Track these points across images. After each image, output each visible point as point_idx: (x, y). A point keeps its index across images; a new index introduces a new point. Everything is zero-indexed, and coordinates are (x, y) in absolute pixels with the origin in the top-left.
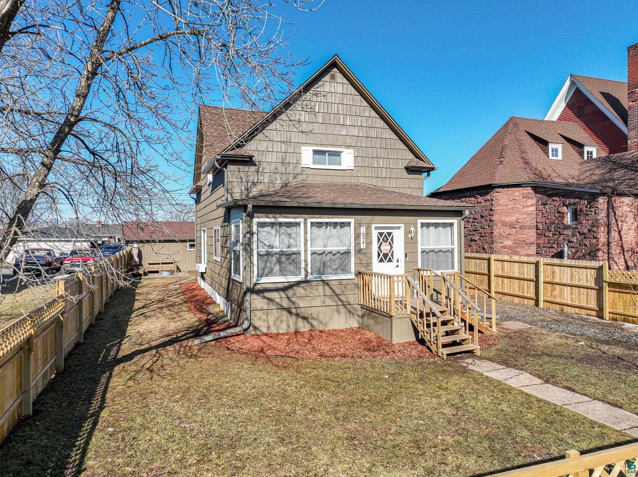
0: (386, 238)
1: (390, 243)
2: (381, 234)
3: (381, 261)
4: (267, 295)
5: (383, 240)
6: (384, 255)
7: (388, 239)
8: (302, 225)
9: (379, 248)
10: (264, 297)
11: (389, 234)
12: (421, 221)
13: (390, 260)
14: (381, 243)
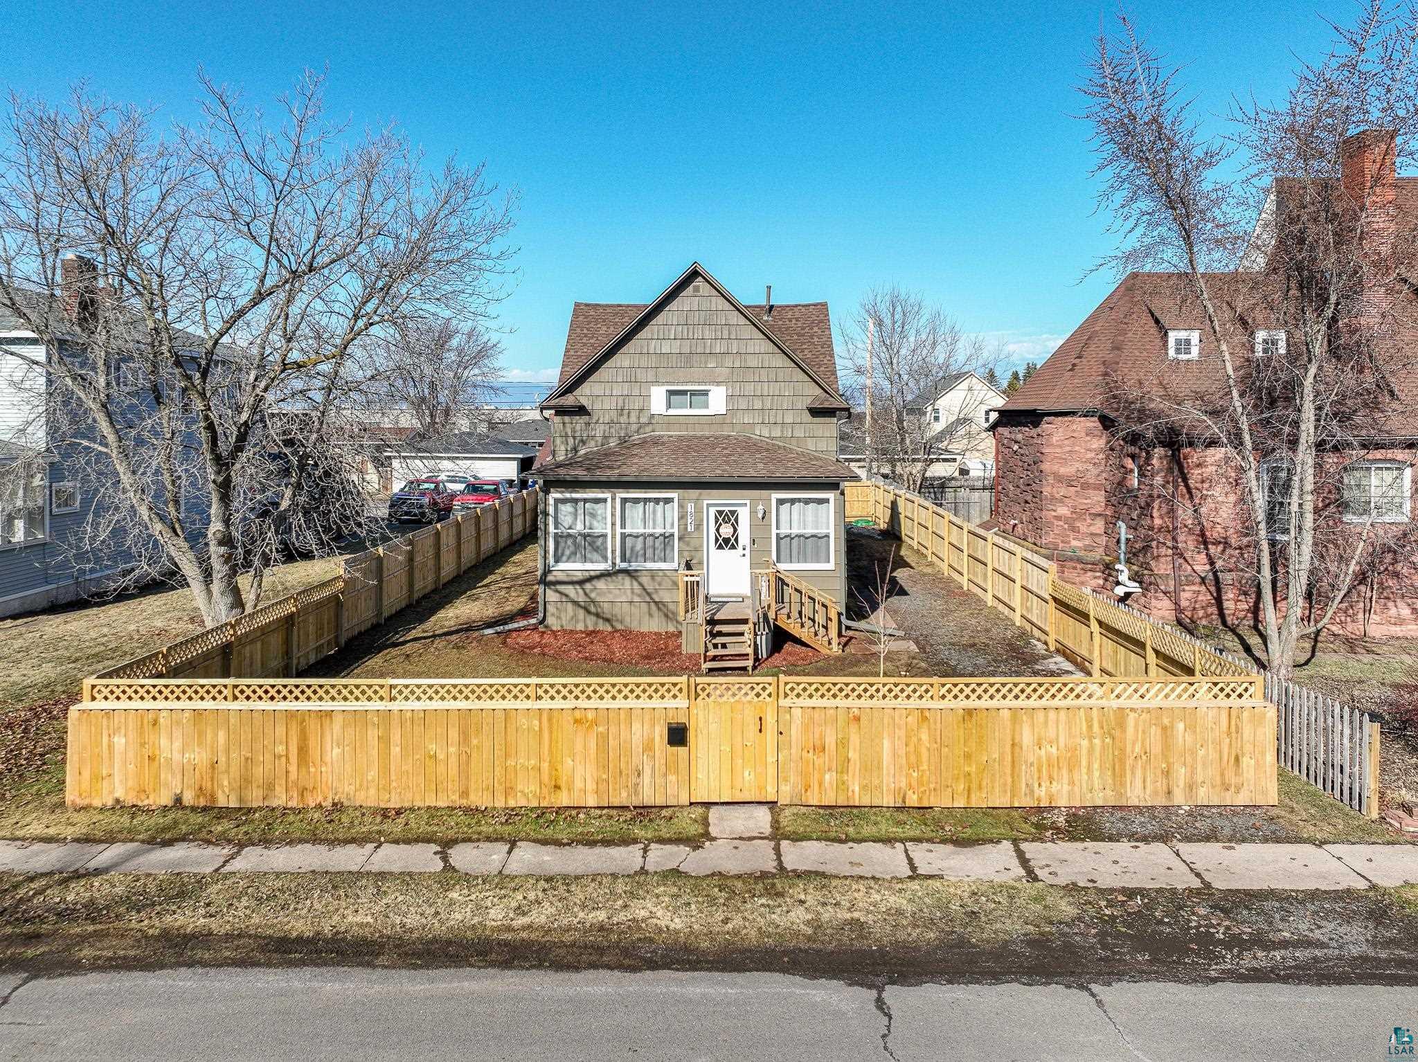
0: (726, 517)
1: (733, 525)
2: (720, 513)
3: (720, 547)
4: (559, 587)
5: (723, 520)
6: (724, 540)
7: (730, 520)
8: (609, 500)
9: (718, 530)
10: (557, 591)
11: (733, 512)
12: (776, 495)
13: (733, 547)
14: (721, 524)
